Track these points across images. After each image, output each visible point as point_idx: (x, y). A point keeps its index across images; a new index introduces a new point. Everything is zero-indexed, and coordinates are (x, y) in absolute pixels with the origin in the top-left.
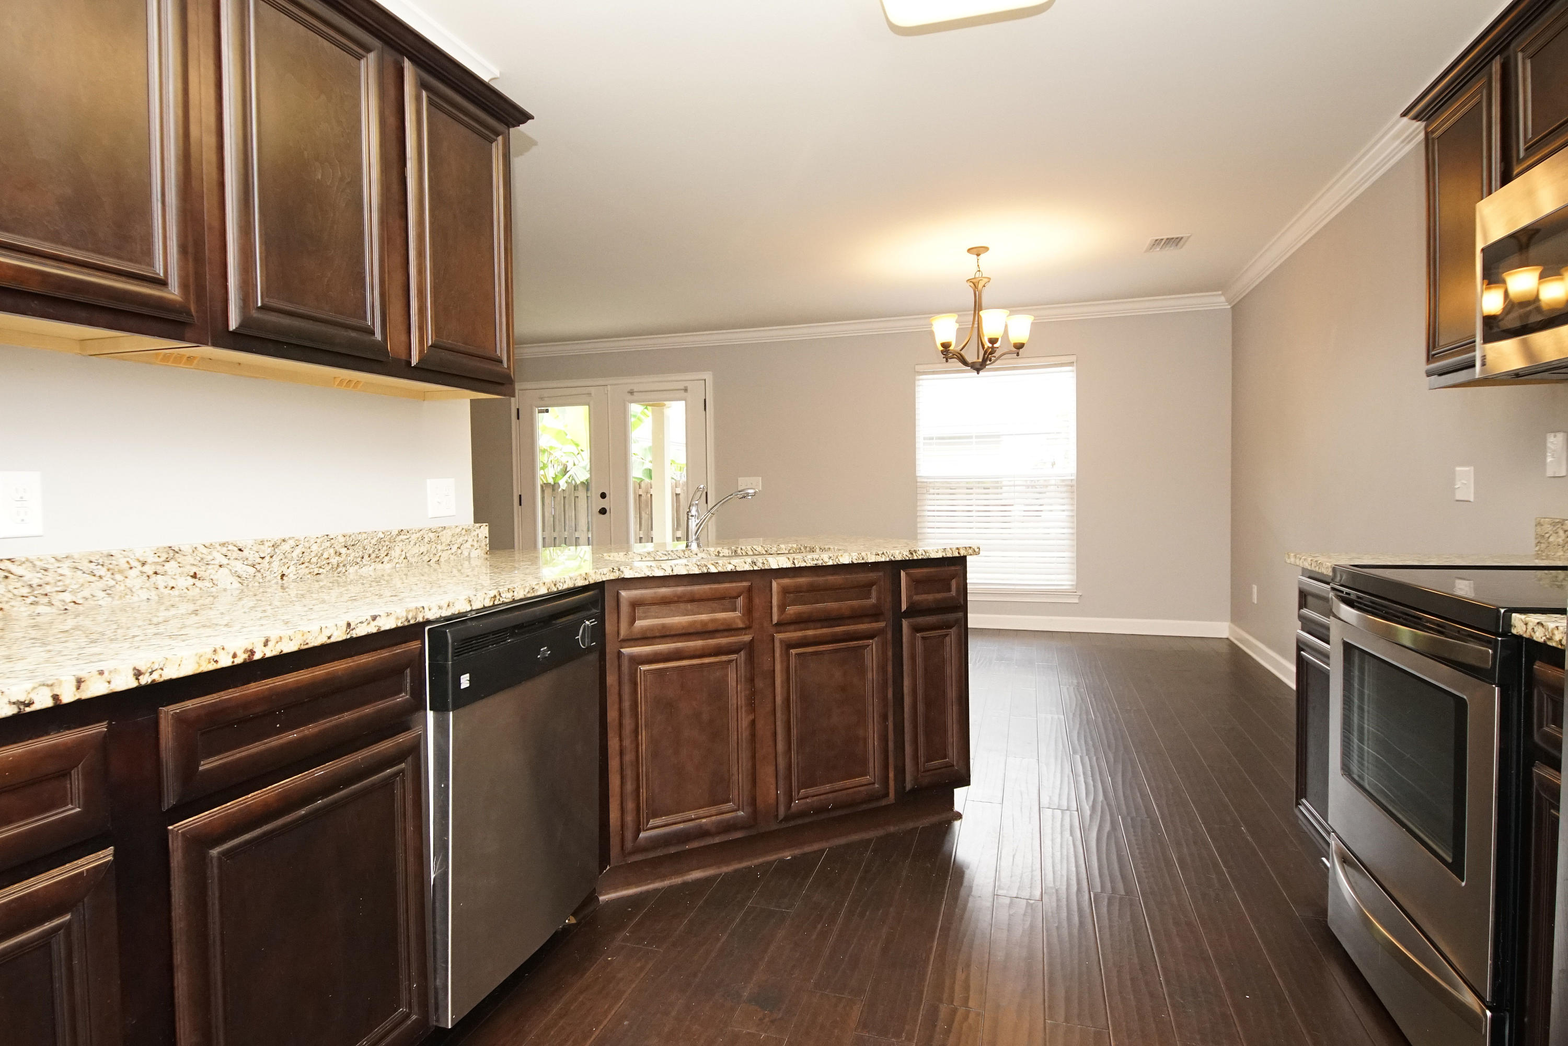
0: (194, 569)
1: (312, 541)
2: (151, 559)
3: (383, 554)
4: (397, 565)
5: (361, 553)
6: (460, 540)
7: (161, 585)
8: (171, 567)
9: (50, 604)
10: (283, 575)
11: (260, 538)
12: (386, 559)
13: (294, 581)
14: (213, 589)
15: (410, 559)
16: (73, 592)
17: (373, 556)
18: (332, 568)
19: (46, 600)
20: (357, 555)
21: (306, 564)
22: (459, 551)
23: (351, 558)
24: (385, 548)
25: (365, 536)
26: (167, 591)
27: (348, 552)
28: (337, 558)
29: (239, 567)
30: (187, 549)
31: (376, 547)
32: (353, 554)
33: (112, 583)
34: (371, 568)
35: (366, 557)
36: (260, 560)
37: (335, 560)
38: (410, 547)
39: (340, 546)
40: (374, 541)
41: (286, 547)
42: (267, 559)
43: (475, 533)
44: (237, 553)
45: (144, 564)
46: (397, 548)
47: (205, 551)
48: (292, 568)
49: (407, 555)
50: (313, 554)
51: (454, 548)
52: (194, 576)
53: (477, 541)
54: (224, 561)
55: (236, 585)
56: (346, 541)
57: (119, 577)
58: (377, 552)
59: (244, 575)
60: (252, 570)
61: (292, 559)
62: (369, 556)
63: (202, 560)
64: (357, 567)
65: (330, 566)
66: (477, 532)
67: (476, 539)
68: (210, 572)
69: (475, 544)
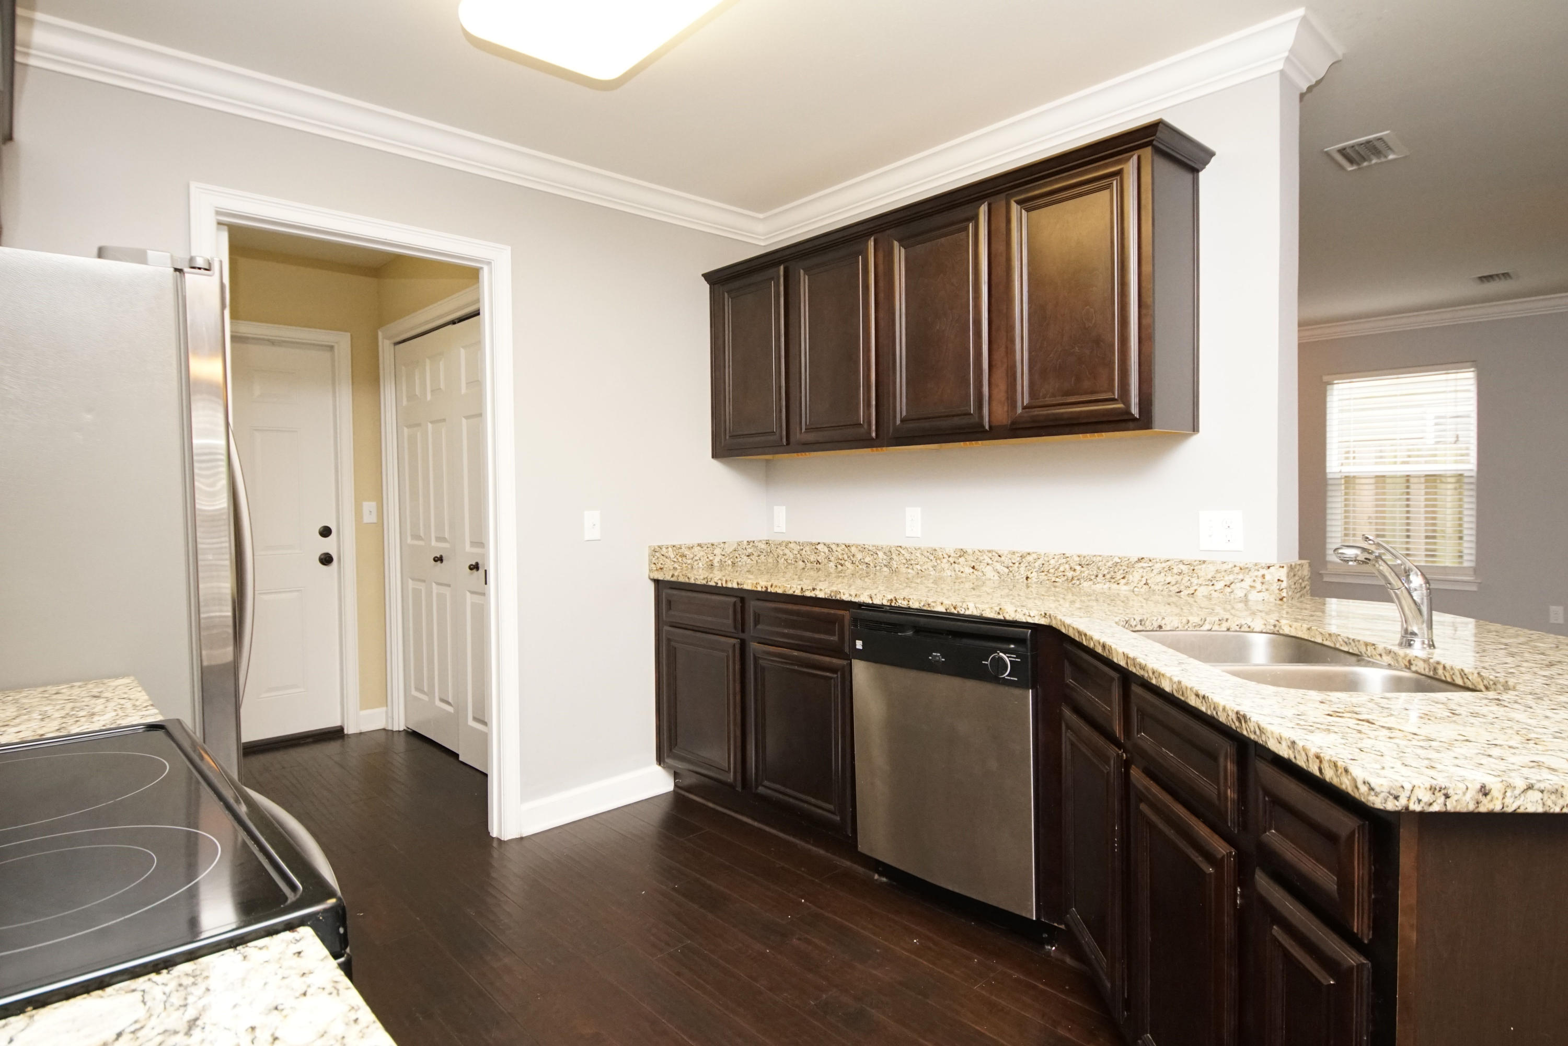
0: (973, 564)
1: (1051, 557)
2: (953, 555)
4: (1136, 589)
6: (1231, 578)
7: (957, 570)
8: (962, 560)
9: (913, 569)
10: (1027, 578)
12: (1123, 581)
13: (1036, 583)
14: (984, 578)
15: (1153, 586)
16: (921, 566)
17: (1108, 576)
18: (1067, 579)
19: (911, 567)
20: (1091, 573)
21: (1046, 573)
22: (1228, 590)
23: (1085, 574)
24: (1121, 571)
25: (1100, 559)
26: (960, 573)
27: (1083, 569)
28: (1072, 573)
29: (998, 566)
30: (970, 551)
31: (1111, 569)
32: (1087, 572)
33: (936, 564)
35: (1100, 576)
36: (1011, 565)
37: (1070, 574)
38: (1152, 575)
39: (1075, 563)
40: (1109, 564)
41: (1030, 558)
42: (1017, 564)
43: (1259, 573)
44: (997, 558)
45: (949, 557)
46: (1135, 573)
47: (979, 554)
48: (1034, 574)
49: (1148, 581)
50: (1051, 566)
52: (973, 568)
53: (1263, 583)
54: (990, 562)
55: (996, 578)
56: (1080, 561)
57: (938, 561)
58: (1112, 573)
59: (1002, 572)
60: (1006, 570)
61: (1035, 567)
62: (1104, 576)
63: (977, 559)
64: (1091, 583)
65: (1066, 578)
66: (1262, 572)
67: (1260, 580)
68: (981, 567)
69: (1258, 586)
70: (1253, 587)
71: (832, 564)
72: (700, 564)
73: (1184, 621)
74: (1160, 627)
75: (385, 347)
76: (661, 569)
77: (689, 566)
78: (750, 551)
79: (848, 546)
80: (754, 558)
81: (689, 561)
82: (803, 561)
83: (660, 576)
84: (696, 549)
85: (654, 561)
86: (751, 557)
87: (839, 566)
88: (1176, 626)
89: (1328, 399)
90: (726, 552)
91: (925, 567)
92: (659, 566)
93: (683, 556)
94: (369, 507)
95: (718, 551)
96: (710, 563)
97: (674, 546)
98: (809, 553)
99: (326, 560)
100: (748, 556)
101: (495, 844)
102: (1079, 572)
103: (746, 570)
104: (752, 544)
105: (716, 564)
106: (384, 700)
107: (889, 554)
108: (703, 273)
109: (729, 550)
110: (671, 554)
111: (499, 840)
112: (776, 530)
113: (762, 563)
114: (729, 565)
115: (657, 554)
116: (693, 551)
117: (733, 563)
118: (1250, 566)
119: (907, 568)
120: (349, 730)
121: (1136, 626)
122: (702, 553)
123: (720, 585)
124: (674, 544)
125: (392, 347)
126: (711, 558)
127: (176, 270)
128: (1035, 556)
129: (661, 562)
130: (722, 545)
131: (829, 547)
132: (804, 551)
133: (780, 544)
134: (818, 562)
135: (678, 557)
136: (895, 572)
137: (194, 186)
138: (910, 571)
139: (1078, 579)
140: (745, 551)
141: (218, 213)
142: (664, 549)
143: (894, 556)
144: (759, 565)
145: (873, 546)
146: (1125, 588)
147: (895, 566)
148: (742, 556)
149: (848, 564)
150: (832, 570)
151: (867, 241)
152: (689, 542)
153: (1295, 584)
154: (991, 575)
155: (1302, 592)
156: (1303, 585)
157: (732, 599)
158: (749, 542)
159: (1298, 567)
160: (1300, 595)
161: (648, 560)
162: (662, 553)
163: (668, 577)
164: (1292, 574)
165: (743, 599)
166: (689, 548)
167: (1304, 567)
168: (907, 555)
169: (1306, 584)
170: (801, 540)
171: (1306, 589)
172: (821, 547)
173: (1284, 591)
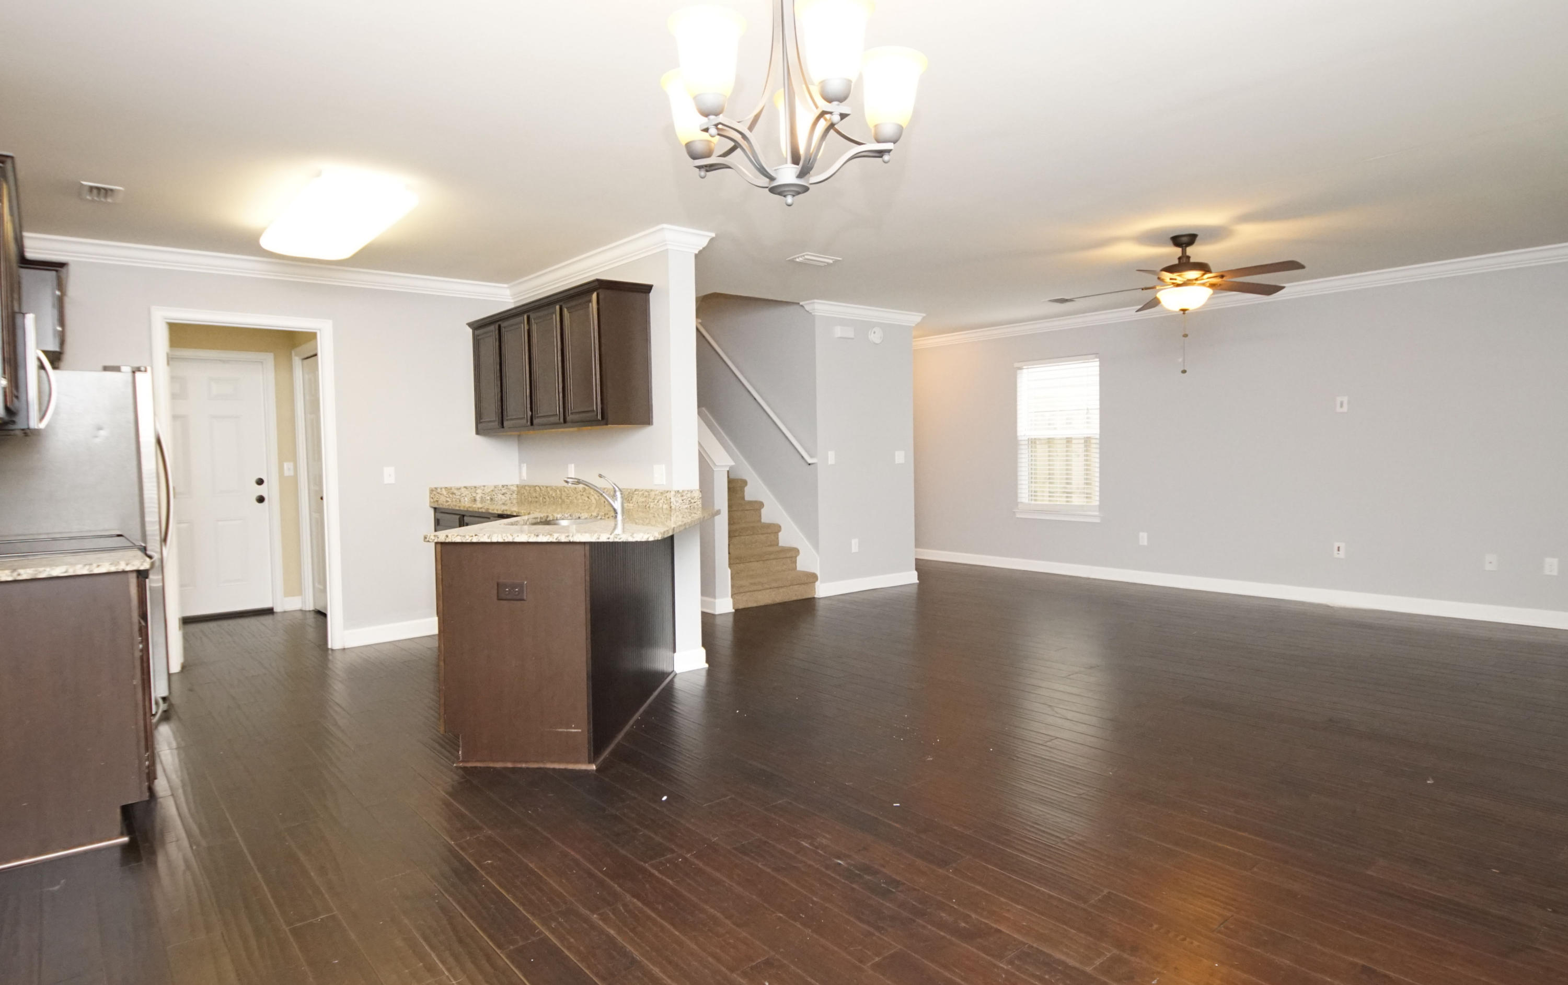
0: (588, 495)
2: (582, 491)
3: (630, 500)
8: (584, 493)
22: (658, 504)
31: (628, 496)
40: (628, 493)
43: (665, 495)
51: (656, 501)
52: (588, 497)
59: (597, 499)
63: (590, 492)
67: (666, 498)
68: (590, 497)
70: (664, 502)
71: (541, 498)
72: (466, 499)
73: (590, 515)
74: (579, 518)
75: (297, 362)
76: (437, 501)
77: (458, 500)
78: (504, 491)
79: (547, 487)
80: (508, 496)
81: (458, 497)
82: (531, 497)
83: (436, 505)
84: (463, 490)
85: (432, 496)
86: (506, 495)
87: (544, 499)
89: (1019, 381)
90: (486, 492)
92: (435, 499)
93: (453, 493)
94: (288, 467)
95: (479, 491)
96: (473, 498)
97: (446, 488)
98: (533, 492)
99: (261, 499)
100: (503, 494)
101: (329, 651)
103: (501, 503)
104: (505, 487)
105: (478, 498)
106: (300, 592)
107: (561, 491)
108: (468, 323)
109: (487, 490)
110: (444, 492)
111: (331, 649)
112: (522, 478)
113: (514, 499)
114: (488, 500)
115: (434, 492)
116: (460, 491)
117: (491, 499)
118: (663, 492)
120: (276, 609)
121: (568, 517)
122: (467, 492)
123: (452, 508)
124: (446, 486)
125: (300, 362)
126: (474, 495)
127: (132, 374)
129: (437, 497)
130: (482, 487)
131: (540, 488)
132: (531, 491)
133: (522, 487)
134: (536, 497)
135: (449, 494)
136: (563, 501)
137: (153, 307)
138: (568, 500)
140: (500, 491)
141: (165, 319)
142: (439, 489)
143: (563, 493)
144: (511, 500)
145: (556, 487)
148: (499, 494)
149: (547, 498)
150: (541, 502)
151: (524, 316)
152: (458, 485)
153: (683, 500)
154: (594, 501)
155: (691, 505)
156: (692, 501)
157: (458, 517)
158: (503, 486)
159: (687, 492)
160: (689, 506)
161: (430, 496)
162: (438, 492)
163: (441, 506)
164: (680, 495)
165: (463, 516)
166: (459, 489)
167: (694, 492)
168: (567, 491)
169: (695, 501)
170: (530, 484)
171: (695, 504)
172: (537, 488)
173: (672, 503)
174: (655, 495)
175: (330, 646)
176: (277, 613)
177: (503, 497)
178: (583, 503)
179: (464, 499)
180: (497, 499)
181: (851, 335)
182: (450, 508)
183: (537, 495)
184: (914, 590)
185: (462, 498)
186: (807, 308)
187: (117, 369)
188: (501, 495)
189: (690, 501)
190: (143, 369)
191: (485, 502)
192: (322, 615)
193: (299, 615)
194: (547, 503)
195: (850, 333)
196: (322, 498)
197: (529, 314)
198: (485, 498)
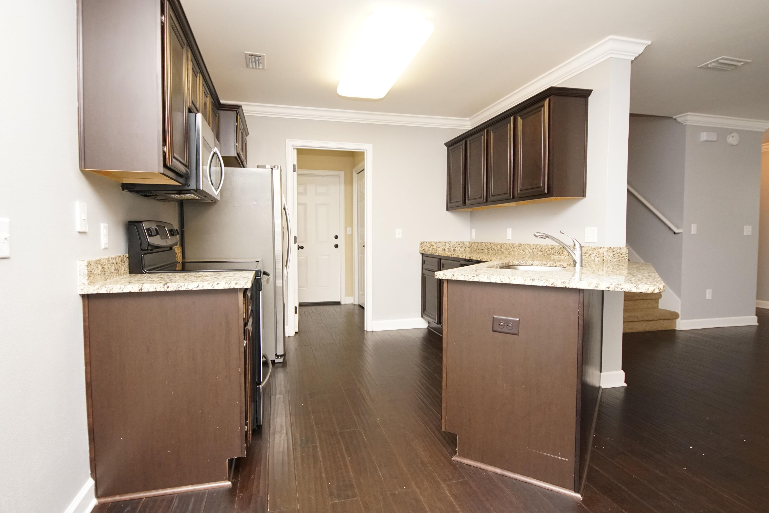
0: (523, 249)
1: (544, 246)
2: (518, 246)
4: (566, 257)
5: (555, 251)
6: (590, 252)
7: (519, 251)
8: (520, 248)
9: (507, 251)
10: (537, 254)
11: (533, 243)
12: (562, 255)
14: (526, 254)
16: (510, 250)
17: (558, 253)
21: (542, 252)
22: (590, 257)
23: (552, 252)
24: (562, 251)
25: (556, 246)
26: (519, 253)
27: (552, 250)
29: (530, 250)
30: (522, 244)
31: (559, 250)
32: (553, 251)
33: (513, 249)
34: (558, 257)
35: (556, 253)
36: (533, 249)
37: (548, 252)
40: (559, 248)
41: (538, 247)
43: (598, 250)
44: (529, 247)
47: (525, 245)
48: (539, 252)
50: (543, 250)
51: (587, 255)
52: (523, 251)
53: (599, 254)
54: (528, 248)
55: (529, 254)
56: (551, 247)
58: (559, 252)
59: (530, 252)
60: (532, 251)
61: (539, 250)
62: (557, 253)
63: (524, 247)
64: (554, 255)
65: (547, 254)
66: (599, 250)
67: (598, 253)
68: (525, 250)
69: (597, 255)
70: (596, 256)
71: (486, 250)
72: (440, 249)
73: (541, 262)
74: (532, 264)
75: (355, 174)
76: (424, 250)
77: (435, 250)
78: (461, 245)
79: (490, 243)
80: (464, 248)
81: (435, 248)
82: (479, 249)
83: (423, 252)
84: (438, 244)
85: (421, 247)
86: (462, 248)
87: (488, 251)
88: (538, 264)
90: (451, 245)
91: (510, 251)
92: (423, 249)
93: (433, 246)
94: (349, 229)
95: (447, 245)
96: (444, 249)
97: (429, 242)
98: (480, 246)
99: (336, 246)
100: (461, 247)
101: (365, 332)
102: (551, 251)
103: (459, 252)
104: (462, 243)
105: (446, 249)
106: (352, 294)
107: (501, 246)
108: (444, 143)
109: (452, 244)
110: (428, 245)
111: (366, 331)
112: (473, 238)
113: (467, 250)
114: (452, 250)
115: (422, 244)
116: (437, 244)
117: (454, 250)
118: (595, 248)
119: (506, 251)
120: (342, 303)
121: (523, 264)
123: (434, 254)
126: (444, 247)
127: (271, 169)
128: (539, 246)
129: (424, 247)
130: (449, 243)
131: (485, 244)
132: (479, 246)
133: (472, 243)
134: (482, 250)
135: (430, 246)
136: (503, 253)
137: (287, 140)
138: (506, 252)
139: (551, 254)
140: (459, 245)
141: (293, 146)
142: (425, 243)
143: (502, 247)
144: (465, 251)
145: (497, 243)
146: (563, 257)
147: (503, 251)
148: (458, 247)
149: (490, 250)
150: (486, 252)
151: (485, 130)
152: (436, 241)
153: (613, 255)
154: (528, 253)
155: (620, 259)
156: (621, 256)
157: (437, 260)
158: (461, 242)
159: (617, 249)
160: (618, 259)
161: (420, 246)
162: (424, 244)
163: (426, 253)
164: (611, 251)
165: (441, 259)
166: (436, 243)
167: (622, 249)
168: (506, 246)
169: (624, 256)
170: (478, 241)
171: (623, 258)
172: (483, 244)
173: (605, 257)
174: (587, 250)
175: (365, 329)
176: (342, 304)
177: (461, 249)
178: (519, 254)
179: (439, 249)
180: (457, 250)
181: (715, 138)
182: (433, 254)
183: (483, 248)
184: (754, 330)
185: (438, 248)
186: (679, 120)
187: (264, 167)
188: (459, 248)
189: (619, 255)
190: (276, 167)
191: (451, 251)
192: (362, 308)
193: (352, 306)
194: (490, 253)
195: (713, 137)
196: (364, 246)
197: (488, 129)
198: (451, 249)
